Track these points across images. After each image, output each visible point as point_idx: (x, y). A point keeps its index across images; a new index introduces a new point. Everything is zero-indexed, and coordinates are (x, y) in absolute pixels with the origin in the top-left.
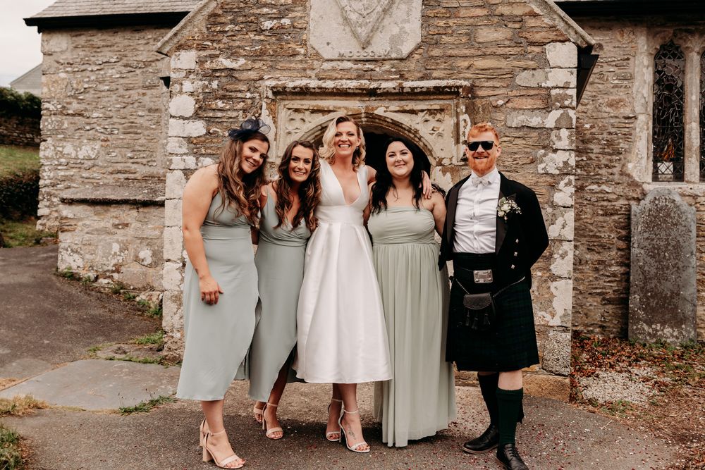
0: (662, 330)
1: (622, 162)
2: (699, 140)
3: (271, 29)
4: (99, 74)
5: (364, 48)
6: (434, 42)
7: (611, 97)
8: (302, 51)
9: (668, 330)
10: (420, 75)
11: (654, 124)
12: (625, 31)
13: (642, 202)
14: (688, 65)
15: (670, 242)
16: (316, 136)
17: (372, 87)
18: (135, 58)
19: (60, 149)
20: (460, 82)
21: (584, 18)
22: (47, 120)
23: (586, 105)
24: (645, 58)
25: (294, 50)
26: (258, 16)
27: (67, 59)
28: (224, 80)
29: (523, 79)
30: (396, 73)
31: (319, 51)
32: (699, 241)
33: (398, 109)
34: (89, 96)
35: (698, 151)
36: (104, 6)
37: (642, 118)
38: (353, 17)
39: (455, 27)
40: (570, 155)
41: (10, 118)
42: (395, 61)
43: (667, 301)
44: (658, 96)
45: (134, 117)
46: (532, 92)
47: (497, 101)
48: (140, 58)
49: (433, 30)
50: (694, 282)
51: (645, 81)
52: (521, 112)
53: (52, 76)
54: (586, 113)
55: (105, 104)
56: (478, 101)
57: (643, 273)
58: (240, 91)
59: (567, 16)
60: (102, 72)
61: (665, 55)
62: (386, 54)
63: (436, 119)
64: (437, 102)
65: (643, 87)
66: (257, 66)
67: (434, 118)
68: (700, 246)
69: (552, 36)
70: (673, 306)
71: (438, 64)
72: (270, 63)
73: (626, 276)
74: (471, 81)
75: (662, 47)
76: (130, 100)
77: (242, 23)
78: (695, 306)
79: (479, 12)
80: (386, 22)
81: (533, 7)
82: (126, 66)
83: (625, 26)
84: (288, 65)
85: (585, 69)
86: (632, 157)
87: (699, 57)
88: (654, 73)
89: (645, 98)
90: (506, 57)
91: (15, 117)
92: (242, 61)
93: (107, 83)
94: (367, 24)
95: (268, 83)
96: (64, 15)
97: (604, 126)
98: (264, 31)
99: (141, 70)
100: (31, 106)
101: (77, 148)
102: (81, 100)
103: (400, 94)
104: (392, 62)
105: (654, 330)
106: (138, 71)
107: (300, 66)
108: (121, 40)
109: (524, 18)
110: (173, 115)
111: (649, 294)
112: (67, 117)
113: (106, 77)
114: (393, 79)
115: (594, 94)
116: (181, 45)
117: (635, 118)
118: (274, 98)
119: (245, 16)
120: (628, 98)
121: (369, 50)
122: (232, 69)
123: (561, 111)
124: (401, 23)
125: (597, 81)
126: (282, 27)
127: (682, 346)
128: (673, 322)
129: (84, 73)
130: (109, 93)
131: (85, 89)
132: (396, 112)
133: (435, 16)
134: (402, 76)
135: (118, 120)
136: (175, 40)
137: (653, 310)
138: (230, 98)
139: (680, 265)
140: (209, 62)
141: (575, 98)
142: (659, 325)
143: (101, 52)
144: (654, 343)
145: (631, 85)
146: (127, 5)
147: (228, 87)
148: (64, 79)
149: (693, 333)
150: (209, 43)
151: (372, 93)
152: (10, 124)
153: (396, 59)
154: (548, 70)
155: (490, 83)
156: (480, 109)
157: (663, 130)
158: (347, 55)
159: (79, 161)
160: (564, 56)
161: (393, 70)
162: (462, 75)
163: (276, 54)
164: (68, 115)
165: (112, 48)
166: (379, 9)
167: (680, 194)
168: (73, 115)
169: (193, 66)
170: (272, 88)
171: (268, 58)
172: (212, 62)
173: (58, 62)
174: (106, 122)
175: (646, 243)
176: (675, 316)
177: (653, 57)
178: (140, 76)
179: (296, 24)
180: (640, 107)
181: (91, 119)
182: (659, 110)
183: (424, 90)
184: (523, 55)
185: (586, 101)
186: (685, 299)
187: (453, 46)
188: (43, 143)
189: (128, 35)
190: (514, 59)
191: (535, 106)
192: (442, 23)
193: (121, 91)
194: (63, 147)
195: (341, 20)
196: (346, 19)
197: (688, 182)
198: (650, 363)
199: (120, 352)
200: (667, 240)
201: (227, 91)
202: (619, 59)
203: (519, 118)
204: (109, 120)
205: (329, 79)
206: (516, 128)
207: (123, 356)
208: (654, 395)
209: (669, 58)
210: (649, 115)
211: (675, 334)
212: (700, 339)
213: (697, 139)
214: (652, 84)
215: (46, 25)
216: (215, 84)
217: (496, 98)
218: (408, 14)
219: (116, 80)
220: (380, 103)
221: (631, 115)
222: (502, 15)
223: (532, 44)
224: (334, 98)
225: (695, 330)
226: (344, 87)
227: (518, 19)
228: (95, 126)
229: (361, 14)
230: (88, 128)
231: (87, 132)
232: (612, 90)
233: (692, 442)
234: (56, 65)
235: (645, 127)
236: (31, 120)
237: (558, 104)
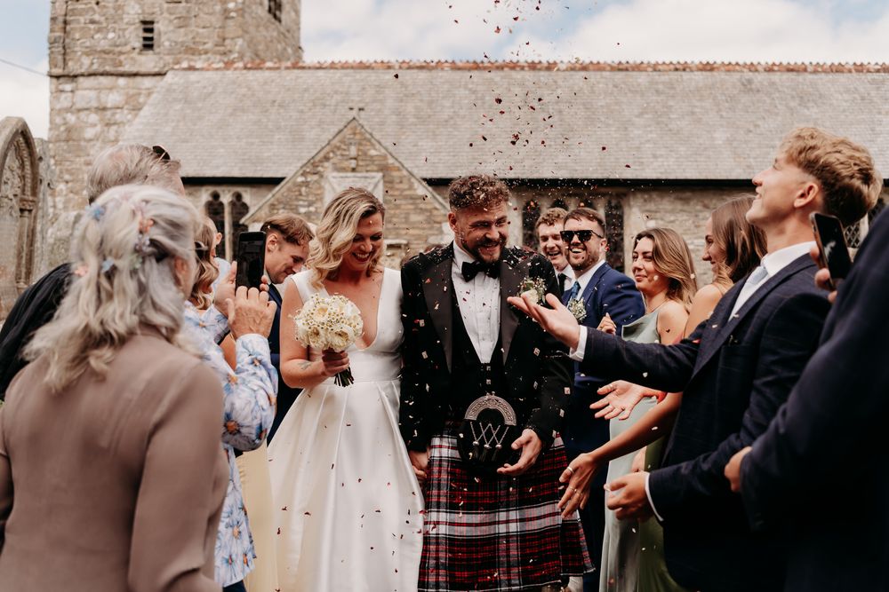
3: (304, 213)
20: (402, 241)
26: (297, 206)
39: (399, 214)
63: (391, 259)
64: (391, 251)
74: (407, 241)
79: (411, 207)
90: (424, 229)
109: (432, 210)
116: (255, 221)
136: (252, 217)
154: (443, 235)
155: (416, 242)
162: (403, 238)
184: (431, 228)
187: (398, 224)
190: (428, 230)
192: (392, 212)
222: (421, 209)
223: (435, 222)
227: (429, 211)
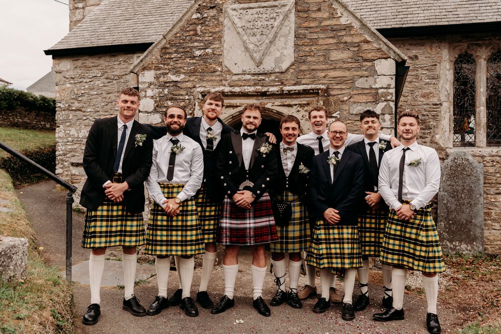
0: (460, 246)
1: (432, 134)
2: (485, 119)
3: (200, 56)
4: (90, 84)
5: (258, 66)
6: (302, 61)
7: (424, 91)
8: (220, 69)
9: (464, 246)
10: (294, 82)
11: (454, 108)
12: (433, 46)
13: (446, 161)
14: (478, 68)
15: (465, 187)
16: (229, 122)
17: (263, 90)
18: (112, 74)
19: (68, 132)
20: (320, 86)
21: (405, 38)
22: (59, 114)
23: (407, 97)
24: (448, 64)
25: (214, 68)
26: (191, 48)
27: (70, 75)
28: (171, 88)
29: (360, 83)
30: (278, 81)
31: (230, 69)
32: (486, 187)
33: (280, 104)
34: (84, 98)
35: (485, 126)
36: (93, 41)
37: (445, 104)
38: (251, 46)
39: (315, 51)
40: (391, 131)
41: (31, 112)
42: (278, 74)
43: (463, 227)
44: (456, 90)
45: (113, 111)
46: (366, 91)
47: (343, 97)
48: (115, 73)
49: (301, 54)
50: (482, 214)
51: (447, 80)
52: (359, 104)
53: (62, 86)
54: (407, 102)
55: (94, 103)
56: (331, 98)
57: (446, 208)
58: (182, 95)
59: (388, 42)
60: (92, 83)
61: (461, 62)
62: (272, 69)
63: (305, 110)
64: (305, 99)
65: (446, 84)
66: (191, 79)
67: (303, 109)
68: (487, 190)
69: (379, 55)
70: (467, 230)
71: (305, 75)
72: (200, 77)
73: (435, 210)
74: (326, 85)
75: (460, 56)
76: (110, 100)
77: (182, 52)
78: (483, 230)
79: (331, 41)
80: (272, 49)
81: (366, 36)
82: (107, 78)
83: (433, 43)
84: (210, 78)
85: (401, 76)
86: (439, 131)
87: (485, 62)
88: (454, 74)
89: (447, 91)
90: (349, 69)
91: (34, 111)
92: (182, 76)
93: (95, 90)
94: (260, 51)
95: (199, 90)
96: (68, 48)
97: (419, 110)
98: (195, 57)
99: (116, 81)
100: (44, 104)
101: (79, 131)
102: (80, 101)
103: (282, 95)
104: (276, 74)
105: (454, 245)
106: (115, 82)
107: (218, 78)
108: (103, 62)
109: (360, 44)
110: (141, 110)
111: (451, 222)
112: (72, 112)
113: (95, 86)
114: (277, 85)
115: (412, 89)
116: (145, 68)
117: (441, 104)
118: (202, 99)
119: (184, 48)
120: (436, 91)
121: (261, 67)
122: (176, 81)
123: (385, 103)
124: (281, 50)
125: (414, 80)
126: (207, 54)
127: (473, 256)
128: (467, 240)
129: (81, 84)
130: (97, 96)
131: (82, 94)
132: (279, 106)
133: (303, 45)
134: (282, 83)
135: (103, 113)
136: (142, 64)
137: (453, 232)
138: (176, 99)
139: (473, 202)
140: (162, 77)
141: (394, 94)
142: (457, 242)
143: (91, 70)
144: (454, 254)
145: (437, 82)
146: (106, 40)
147: (174, 93)
148: (69, 88)
149: (481, 247)
150: (162, 66)
151: (264, 94)
152: (31, 116)
153: (279, 73)
154: (376, 77)
155: (339, 87)
156: (333, 103)
157: (461, 112)
158: (248, 71)
159: (80, 139)
160: (387, 67)
161: (277, 79)
162: (321, 82)
163: (203, 71)
164: (72, 110)
165: (98, 68)
166: (267, 41)
167: (472, 155)
168: (75, 110)
169: (152, 80)
170: (201, 93)
171: (198, 74)
172: (164, 77)
173: (65, 77)
174: (96, 115)
175: (449, 188)
176: (468, 236)
177: (453, 63)
178: (116, 85)
179: (215, 52)
180: (444, 97)
181: (86, 113)
182: (458, 99)
183: (297, 92)
184: (360, 68)
185: (407, 94)
186: (476, 225)
187: (315, 64)
188: (57, 129)
189: (108, 59)
190: (354, 70)
191: (368, 101)
192: (307, 49)
193: (104, 95)
194: (70, 131)
195: (243, 49)
196: (246, 48)
197: (478, 147)
198: (450, 266)
199: (112, 255)
200: (463, 186)
201: (174, 95)
202: (429, 65)
203: (358, 108)
204: (97, 113)
205: (236, 86)
206: (356, 114)
207: (115, 258)
208: (450, 285)
209: (465, 63)
210: (451, 102)
211: (469, 248)
212: (486, 252)
213: (484, 118)
214: (452, 81)
215: (57, 54)
216: (166, 91)
217: (342, 96)
218: (286, 44)
219: (101, 88)
220: (269, 101)
221: (438, 103)
222: (346, 42)
223: (366, 60)
224: (240, 98)
225: (483, 246)
226: (246, 91)
227: (356, 45)
228: (89, 117)
229: (256, 45)
230: (84, 118)
231: (84, 121)
232: (424, 86)
233: (470, 311)
234: (64, 79)
235: (448, 111)
236: (43, 113)
237: (383, 99)
